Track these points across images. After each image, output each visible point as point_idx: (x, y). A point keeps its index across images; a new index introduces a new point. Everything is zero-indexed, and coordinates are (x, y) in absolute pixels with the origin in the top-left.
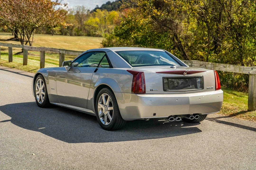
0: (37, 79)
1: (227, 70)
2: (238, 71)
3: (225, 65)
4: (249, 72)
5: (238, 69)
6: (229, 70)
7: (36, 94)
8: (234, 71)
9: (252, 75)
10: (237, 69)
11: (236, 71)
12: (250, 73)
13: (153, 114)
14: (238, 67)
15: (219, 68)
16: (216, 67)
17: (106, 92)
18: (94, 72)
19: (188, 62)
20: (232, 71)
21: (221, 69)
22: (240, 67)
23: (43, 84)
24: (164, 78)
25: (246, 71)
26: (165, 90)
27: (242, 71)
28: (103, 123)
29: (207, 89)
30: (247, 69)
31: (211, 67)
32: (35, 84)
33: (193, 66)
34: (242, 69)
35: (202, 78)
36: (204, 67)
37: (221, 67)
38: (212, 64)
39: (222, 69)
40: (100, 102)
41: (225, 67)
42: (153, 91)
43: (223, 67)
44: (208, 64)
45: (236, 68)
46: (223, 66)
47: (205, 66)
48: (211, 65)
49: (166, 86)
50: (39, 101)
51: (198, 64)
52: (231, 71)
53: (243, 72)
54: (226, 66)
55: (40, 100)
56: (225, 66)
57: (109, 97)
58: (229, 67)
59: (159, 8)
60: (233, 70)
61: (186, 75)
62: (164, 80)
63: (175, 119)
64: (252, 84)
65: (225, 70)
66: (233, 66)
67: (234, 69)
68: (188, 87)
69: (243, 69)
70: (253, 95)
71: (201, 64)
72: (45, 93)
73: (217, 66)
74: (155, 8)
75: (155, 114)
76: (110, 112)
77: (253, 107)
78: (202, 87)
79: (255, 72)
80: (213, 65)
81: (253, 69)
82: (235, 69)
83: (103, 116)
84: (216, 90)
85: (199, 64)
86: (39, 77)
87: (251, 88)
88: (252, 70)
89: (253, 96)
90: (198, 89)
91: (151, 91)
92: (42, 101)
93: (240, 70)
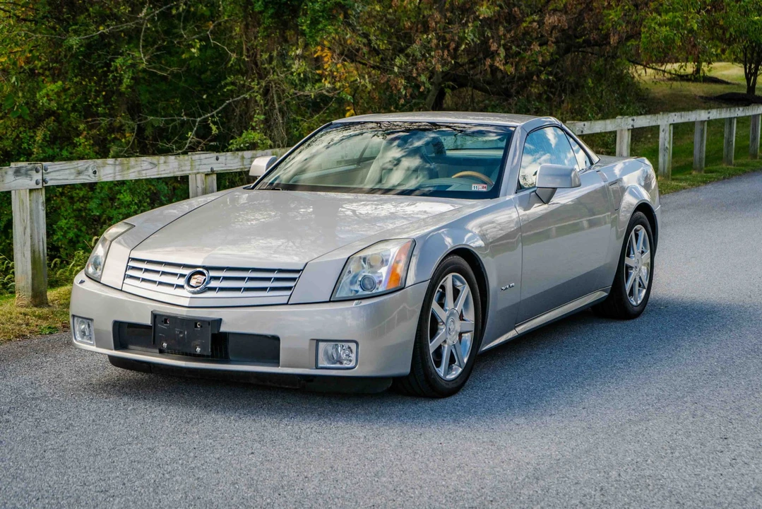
1: (159, 173)
2: (188, 170)
5: (188, 163)
6: (168, 172)
8: (179, 171)
10: (185, 165)
11: (183, 171)
14: (188, 160)
15: (139, 171)
16: (128, 169)
19: (32, 170)
20: (174, 172)
21: (144, 172)
25: (204, 166)
30: (207, 161)
31: (115, 173)
33: (51, 179)
34: (197, 163)
36: (89, 176)
37: (144, 168)
38: (117, 163)
39: (148, 171)
41: (154, 164)
43: (149, 167)
44: (104, 165)
45: (182, 164)
46: (151, 163)
47: (95, 172)
48: (115, 165)
51: (68, 172)
54: (158, 161)
56: (155, 162)
58: (165, 162)
60: (176, 170)
65: (156, 173)
66: (176, 159)
67: (177, 166)
69: (199, 163)
71: (80, 168)
73: (133, 167)
80: (121, 164)
81: (220, 157)
82: (180, 166)
85: (73, 171)
93: (191, 165)
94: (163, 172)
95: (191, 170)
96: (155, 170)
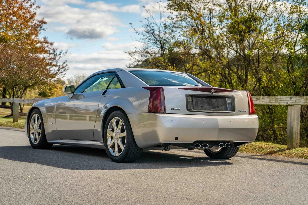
0: (32, 114)
1: (260, 102)
2: (274, 103)
3: (258, 97)
4: (287, 103)
5: (274, 100)
7: (30, 133)
8: (269, 102)
9: (291, 105)
10: (273, 100)
11: (271, 103)
12: (289, 103)
13: (174, 139)
14: (274, 98)
17: (117, 115)
18: (103, 94)
20: (267, 103)
22: (276, 98)
23: (40, 120)
24: (187, 96)
25: (283, 101)
26: (188, 110)
27: (279, 101)
28: (113, 154)
29: (239, 112)
30: (285, 99)
32: (30, 120)
34: (279, 100)
35: (232, 98)
39: (255, 102)
40: (109, 129)
41: (258, 99)
42: (174, 110)
43: (256, 100)
45: (271, 99)
46: (256, 98)
49: (190, 105)
50: (34, 141)
52: (265, 103)
53: (280, 103)
54: (260, 98)
55: (36, 140)
57: (121, 121)
58: (263, 98)
59: (175, 65)
60: (268, 102)
61: (214, 94)
62: (188, 98)
63: (201, 145)
64: (291, 117)
65: (258, 103)
66: (268, 97)
67: (268, 100)
68: (217, 108)
69: (280, 100)
70: (292, 129)
72: (41, 130)
74: (170, 65)
75: (177, 138)
76: (122, 140)
77: (293, 145)
78: (233, 109)
79: (294, 102)
81: (292, 98)
82: (270, 100)
83: (113, 146)
84: (249, 115)
86: (35, 112)
87: (290, 122)
88: (291, 100)
89: (293, 131)
90: (228, 111)
91: (171, 110)
92: (38, 140)
93: (276, 101)
94: (261, 102)
95: (275, 102)
96: (258, 101)
